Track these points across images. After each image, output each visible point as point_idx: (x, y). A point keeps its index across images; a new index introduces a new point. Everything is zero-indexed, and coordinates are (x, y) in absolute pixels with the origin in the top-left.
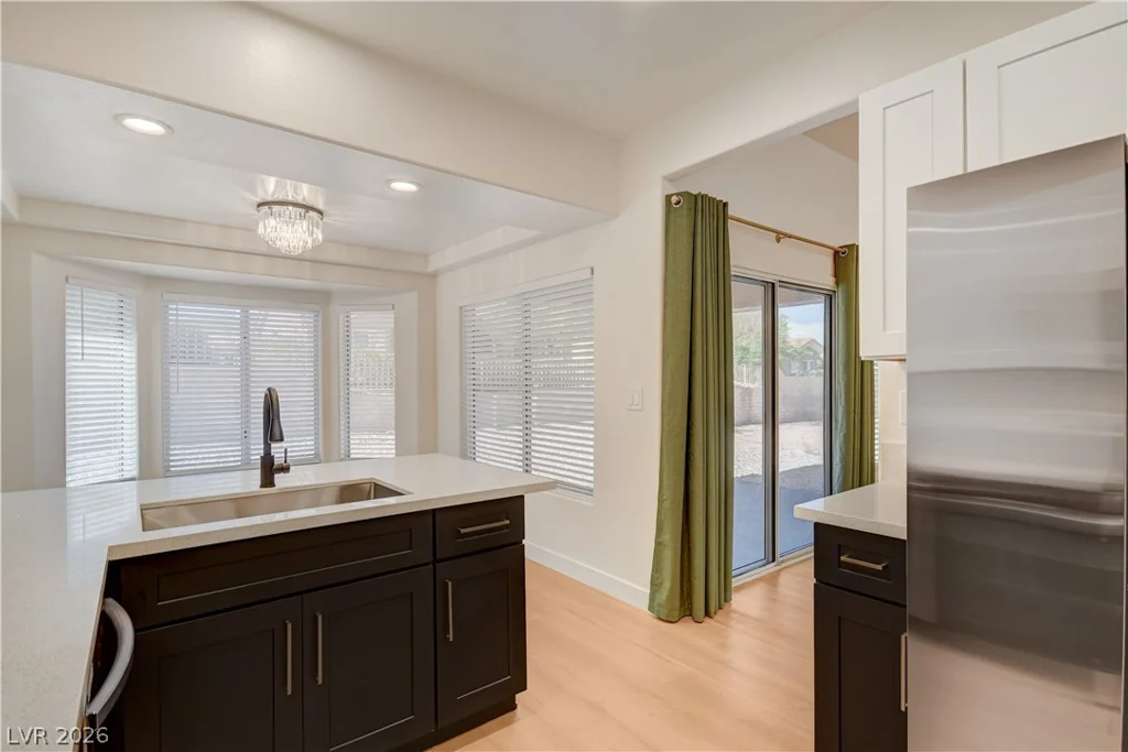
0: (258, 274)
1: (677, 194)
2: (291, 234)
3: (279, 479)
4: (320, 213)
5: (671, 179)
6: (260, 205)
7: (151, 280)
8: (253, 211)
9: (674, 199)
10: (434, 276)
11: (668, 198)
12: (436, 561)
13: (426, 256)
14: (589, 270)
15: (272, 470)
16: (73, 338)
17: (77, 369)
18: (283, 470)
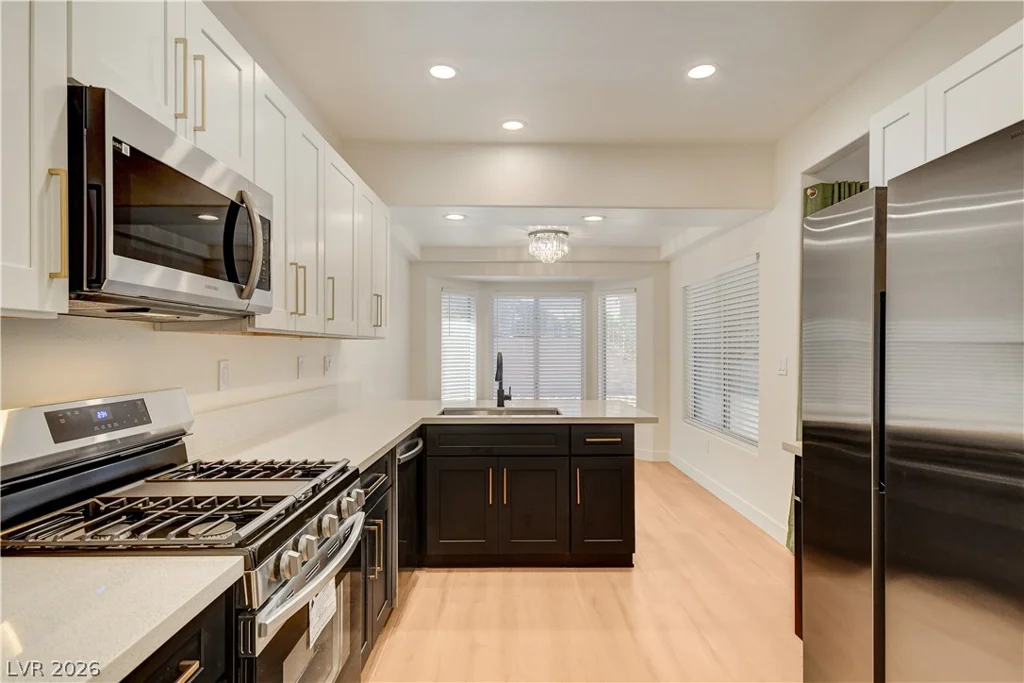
0: (539, 275)
1: (811, 188)
2: (548, 250)
3: (507, 403)
4: (566, 233)
5: (814, 172)
6: (530, 234)
7: (483, 284)
8: (527, 237)
9: (809, 192)
10: (667, 262)
11: (806, 190)
13: (658, 248)
14: (755, 256)
15: (502, 398)
16: (445, 323)
17: (447, 341)
18: (509, 398)
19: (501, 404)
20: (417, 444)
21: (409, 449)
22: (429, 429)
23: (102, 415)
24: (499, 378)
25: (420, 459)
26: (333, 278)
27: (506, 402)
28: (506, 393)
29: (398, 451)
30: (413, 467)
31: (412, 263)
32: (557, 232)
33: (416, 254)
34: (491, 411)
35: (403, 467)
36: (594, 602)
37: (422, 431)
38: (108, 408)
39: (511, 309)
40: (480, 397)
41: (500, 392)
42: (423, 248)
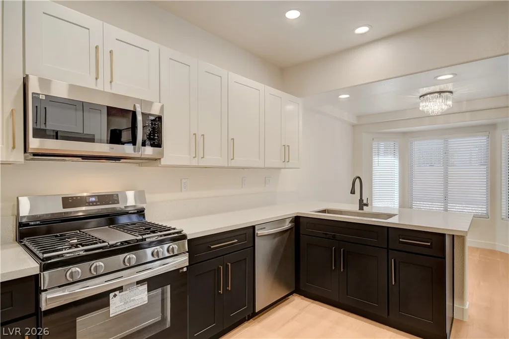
4: (451, 92)
6: (420, 97)
7: (404, 133)
12: (389, 249)
15: (362, 205)
16: (375, 159)
19: (361, 208)
23: (93, 199)
26: (233, 139)
27: (365, 208)
28: (365, 202)
32: (441, 93)
37: (296, 219)
38: (97, 197)
39: (422, 148)
42: (359, 117)
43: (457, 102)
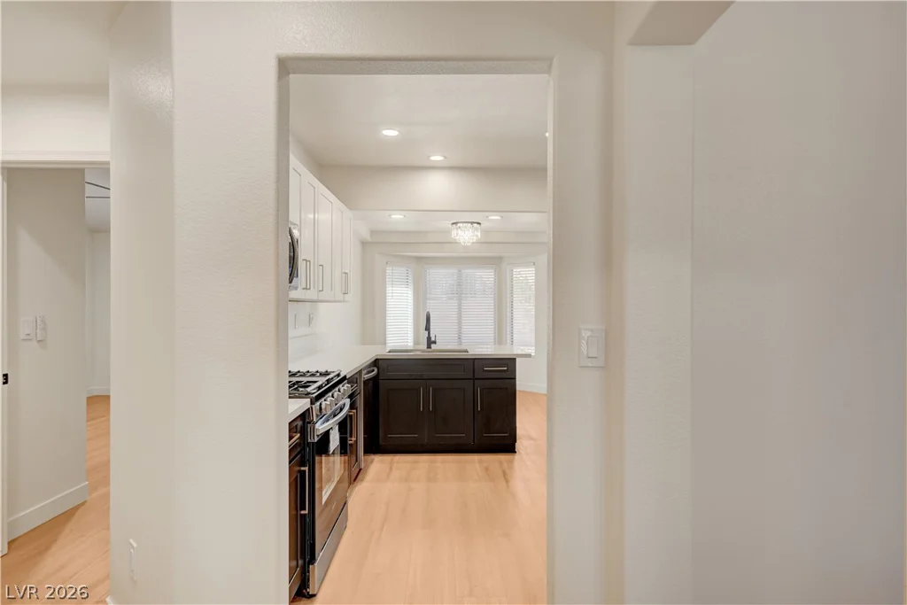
0: (461, 252)
2: (466, 236)
4: (479, 223)
6: (453, 224)
7: (419, 259)
8: (450, 226)
12: (474, 379)
15: (430, 342)
16: (389, 289)
17: (390, 302)
18: (435, 342)
19: (429, 347)
20: (373, 371)
21: (369, 372)
22: (380, 362)
24: (428, 328)
25: (375, 380)
27: (433, 346)
28: (433, 339)
29: (364, 372)
30: (371, 384)
31: (364, 244)
32: (472, 223)
33: (367, 237)
34: (423, 351)
35: (366, 382)
36: (487, 469)
37: (376, 363)
39: (441, 278)
40: (416, 342)
41: (429, 338)
42: (373, 233)
43: (485, 232)
